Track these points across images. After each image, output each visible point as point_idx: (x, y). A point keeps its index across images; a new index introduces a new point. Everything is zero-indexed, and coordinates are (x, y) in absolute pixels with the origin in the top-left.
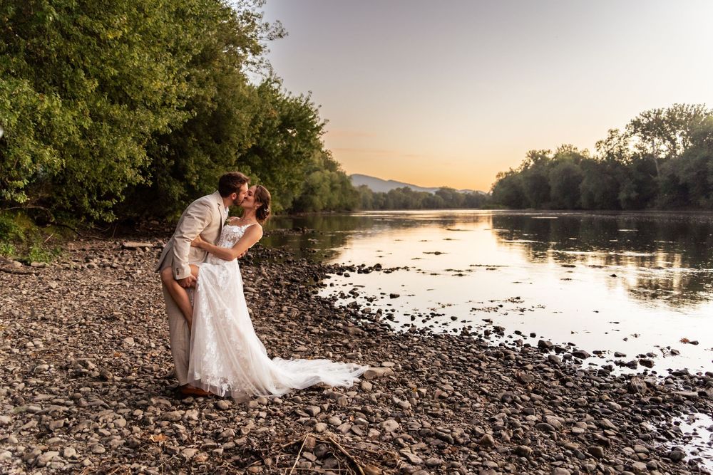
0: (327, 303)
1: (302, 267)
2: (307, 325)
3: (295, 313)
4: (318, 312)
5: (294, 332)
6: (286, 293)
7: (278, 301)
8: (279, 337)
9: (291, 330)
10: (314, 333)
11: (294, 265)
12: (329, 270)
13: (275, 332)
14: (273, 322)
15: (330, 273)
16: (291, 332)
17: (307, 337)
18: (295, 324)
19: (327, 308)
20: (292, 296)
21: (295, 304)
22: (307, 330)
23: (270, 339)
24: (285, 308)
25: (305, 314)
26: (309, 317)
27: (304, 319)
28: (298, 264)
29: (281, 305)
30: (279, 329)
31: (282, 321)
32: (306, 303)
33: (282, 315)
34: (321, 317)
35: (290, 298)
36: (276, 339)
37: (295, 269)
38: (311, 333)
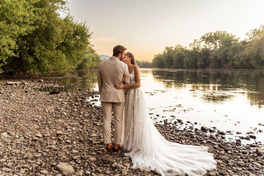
0: (100, 109)
1: (86, 92)
2: (93, 121)
3: (87, 115)
4: (97, 114)
5: (89, 125)
6: (81, 104)
7: (78, 108)
8: (82, 129)
9: (86, 124)
10: (98, 126)
11: (82, 91)
12: (97, 94)
13: (79, 126)
14: (77, 120)
15: (98, 94)
16: (87, 126)
17: (95, 128)
18: (88, 121)
19: (101, 112)
20: (84, 106)
21: (86, 110)
22: (94, 124)
23: (78, 130)
24: (82, 112)
25: (91, 115)
26: (94, 117)
27: (91, 118)
28: (84, 91)
29: (80, 111)
30: (81, 124)
31: (81, 119)
32: (91, 109)
33: (81, 116)
34: (99, 116)
35: (83, 107)
36: (81, 130)
37: (83, 93)
38: (97, 125)
